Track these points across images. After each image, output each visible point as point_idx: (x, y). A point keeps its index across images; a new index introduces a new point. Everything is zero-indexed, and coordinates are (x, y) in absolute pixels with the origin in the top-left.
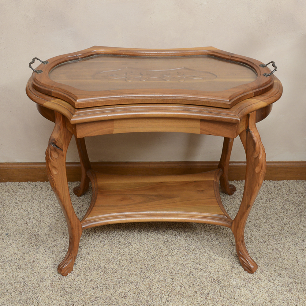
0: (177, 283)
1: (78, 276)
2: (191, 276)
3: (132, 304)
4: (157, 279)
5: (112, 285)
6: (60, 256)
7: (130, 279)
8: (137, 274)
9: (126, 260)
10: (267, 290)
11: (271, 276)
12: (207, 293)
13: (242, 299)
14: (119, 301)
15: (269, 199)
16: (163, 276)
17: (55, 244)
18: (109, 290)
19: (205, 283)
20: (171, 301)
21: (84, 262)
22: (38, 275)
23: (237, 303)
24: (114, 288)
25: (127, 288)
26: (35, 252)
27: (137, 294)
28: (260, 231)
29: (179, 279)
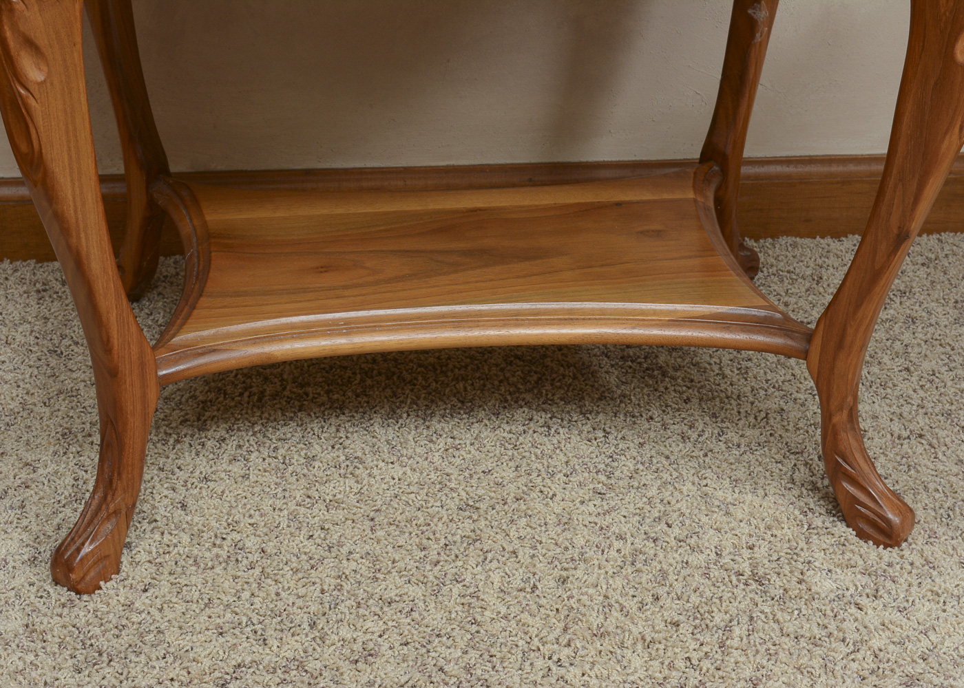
0: (586, 593)
1: (145, 591)
2: (639, 565)
3: (403, 681)
4: (497, 585)
5: (302, 618)
6: (56, 521)
7: (378, 590)
8: (409, 567)
9: (350, 522)
12: (723, 624)
13: (876, 643)
14: (342, 674)
16: (521, 571)
17: (31, 476)
18: (293, 635)
19: (707, 590)
20: (571, 664)
21: (166, 536)
23: (859, 656)
24: (313, 625)
25: (369, 624)
27: (417, 645)
28: (888, 401)
29: (592, 580)
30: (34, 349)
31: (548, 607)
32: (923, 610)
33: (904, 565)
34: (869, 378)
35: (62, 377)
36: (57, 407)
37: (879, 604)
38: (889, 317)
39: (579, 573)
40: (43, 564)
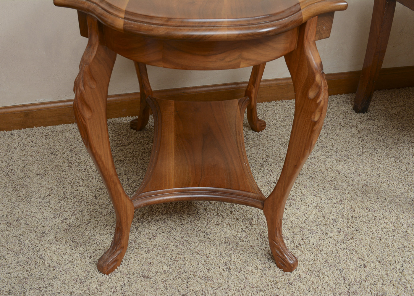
0: (212, 213)
1: (88, 223)
3: (164, 243)
6: (60, 205)
10: (316, 205)
11: (316, 190)
12: (250, 218)
13: (292, 219)
14: (147, 243)
15: (287, 117)
17: (51, 192)
18: (132, 233)
19: (245, 208)
20: (210, 234)
21: (92, 207)
22: (36, 230)
23: (288, 223)
26: (26, 205)
27: (167, 232)
29: (213, 208)
30: (46, 154)
31: (202, 218)
32: (303, 208)
33: (297, 196)
34: (282, 143)
35: (56, 161)
36: (55, 171)
37: (291, 208)
38: (285, 124)
39: (209, 207)
40: (58, 218)
